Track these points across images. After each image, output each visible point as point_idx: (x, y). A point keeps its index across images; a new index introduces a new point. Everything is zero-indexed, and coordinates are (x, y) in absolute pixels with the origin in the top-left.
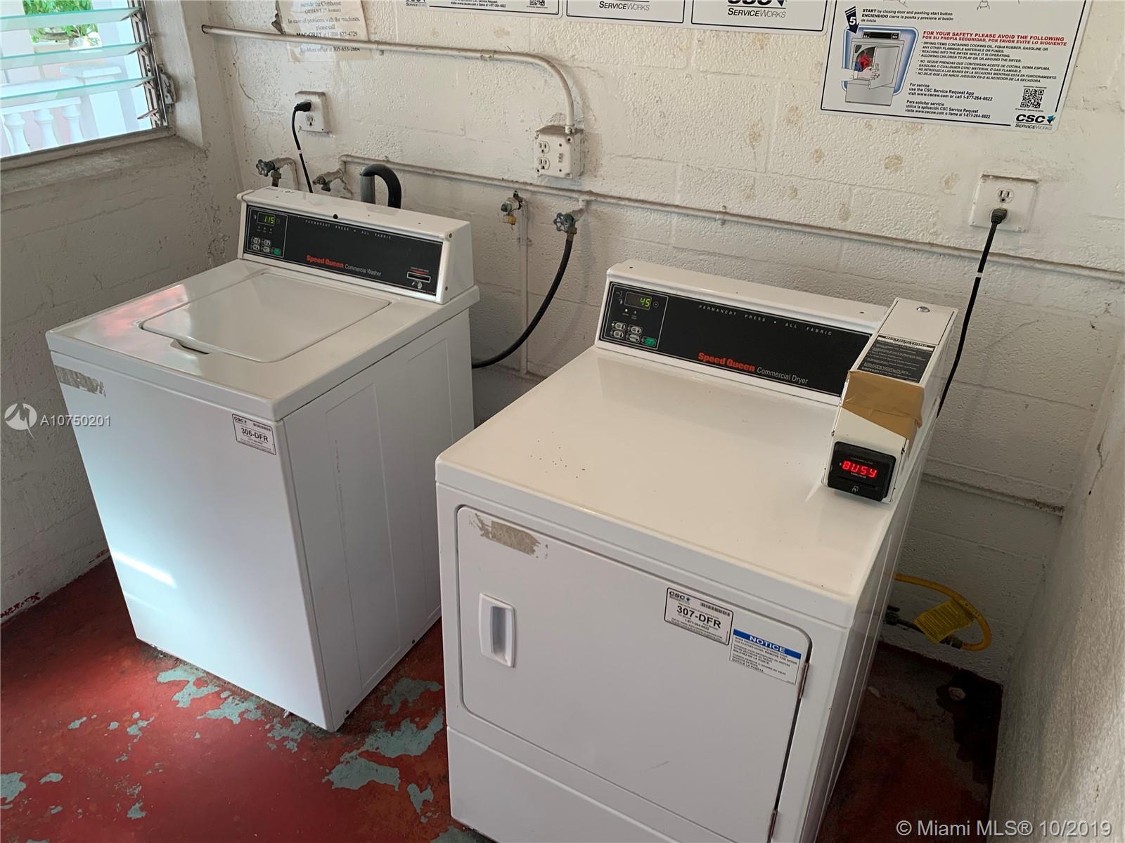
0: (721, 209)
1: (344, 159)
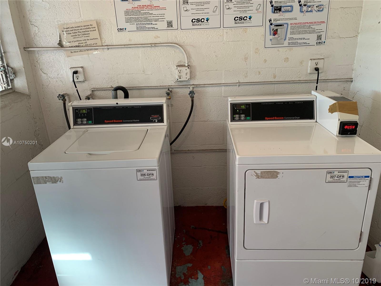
0: (238, 82)
1: (92, 90)
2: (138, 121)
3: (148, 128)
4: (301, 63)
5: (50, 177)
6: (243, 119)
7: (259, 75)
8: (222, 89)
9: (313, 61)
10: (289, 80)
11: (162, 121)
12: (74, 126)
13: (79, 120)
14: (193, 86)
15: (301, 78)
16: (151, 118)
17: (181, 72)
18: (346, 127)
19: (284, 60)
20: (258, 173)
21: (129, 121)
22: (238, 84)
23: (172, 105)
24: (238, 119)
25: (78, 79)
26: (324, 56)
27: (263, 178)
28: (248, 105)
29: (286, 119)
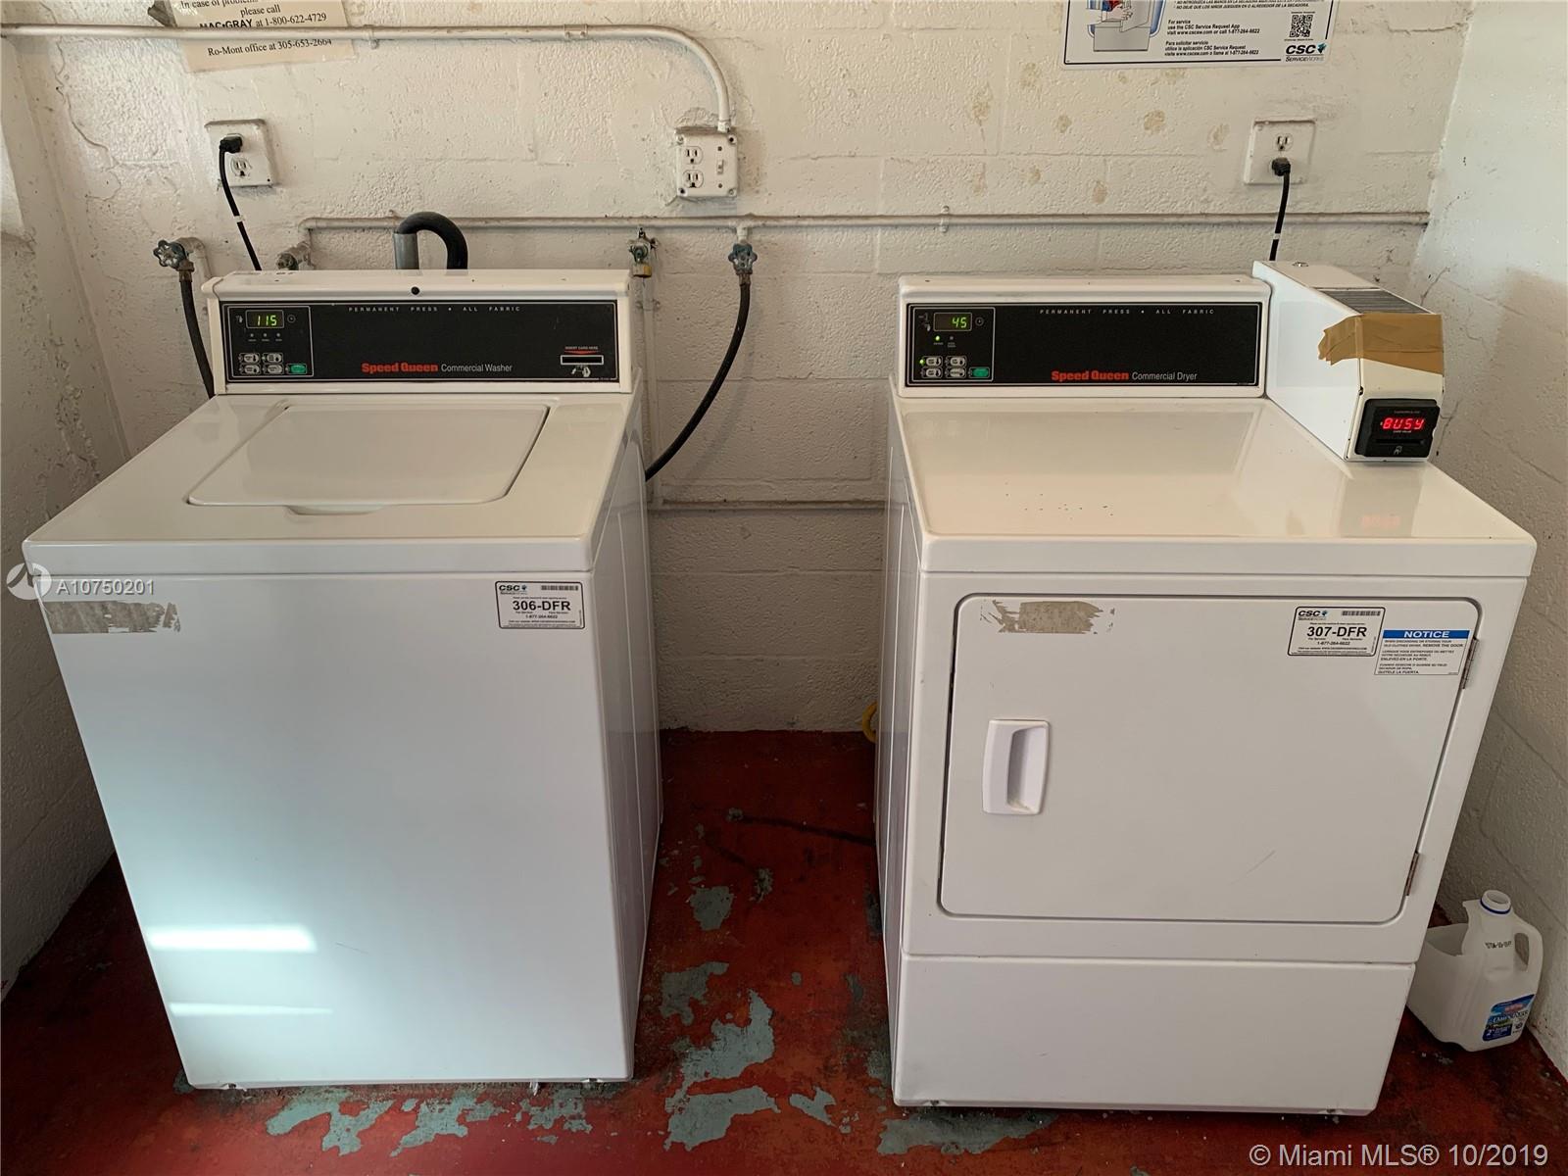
0: (943, 211)
1: (310, 224)
2: (507, 368)
3: (549, 405)
4: (1215, 138)
5: (124, 606)
6: (958, 376)
7: (1036, 185)
8: (872, 239)
9: (1266, 128)
10: (1161, 212)
11: (609, 373)
12: (227, 382)
13: (250, 358)
14: (750, 223)
15: (1213, 203)
16: (565, 360)
17: (696, 160)
18: (1386, 424)
19: (1145, 124)
20: (1009, 610)
21: (466, 369)
22: (942, 221)
23: (658, 303)
24: (937, 374)
25: (242, 174)
26: (1314, 111)
27: (1032, 629)
28: (980, 314)
29: (1138, 381)
